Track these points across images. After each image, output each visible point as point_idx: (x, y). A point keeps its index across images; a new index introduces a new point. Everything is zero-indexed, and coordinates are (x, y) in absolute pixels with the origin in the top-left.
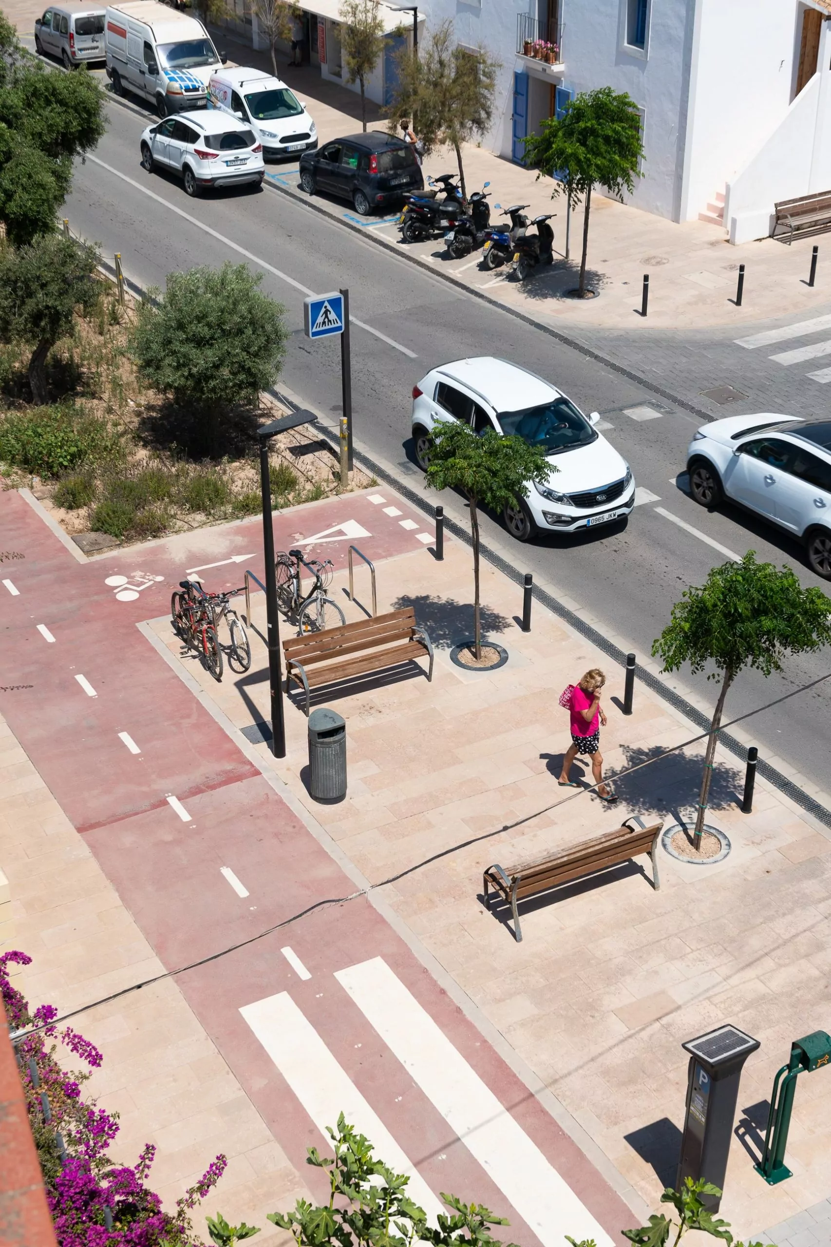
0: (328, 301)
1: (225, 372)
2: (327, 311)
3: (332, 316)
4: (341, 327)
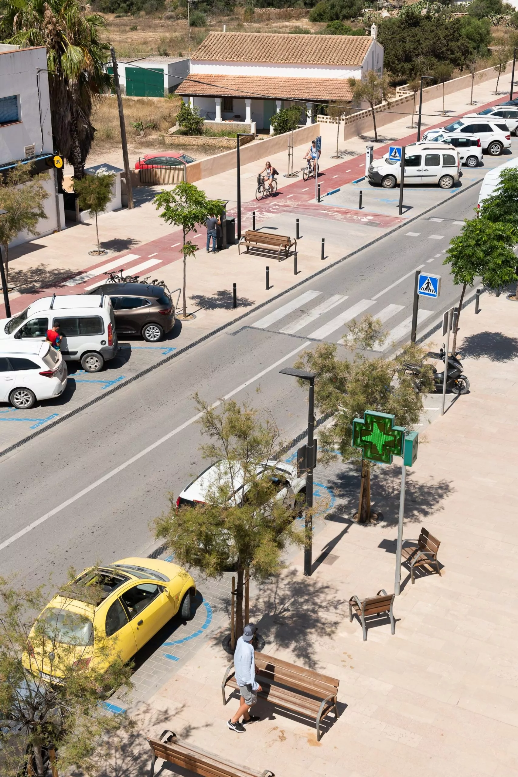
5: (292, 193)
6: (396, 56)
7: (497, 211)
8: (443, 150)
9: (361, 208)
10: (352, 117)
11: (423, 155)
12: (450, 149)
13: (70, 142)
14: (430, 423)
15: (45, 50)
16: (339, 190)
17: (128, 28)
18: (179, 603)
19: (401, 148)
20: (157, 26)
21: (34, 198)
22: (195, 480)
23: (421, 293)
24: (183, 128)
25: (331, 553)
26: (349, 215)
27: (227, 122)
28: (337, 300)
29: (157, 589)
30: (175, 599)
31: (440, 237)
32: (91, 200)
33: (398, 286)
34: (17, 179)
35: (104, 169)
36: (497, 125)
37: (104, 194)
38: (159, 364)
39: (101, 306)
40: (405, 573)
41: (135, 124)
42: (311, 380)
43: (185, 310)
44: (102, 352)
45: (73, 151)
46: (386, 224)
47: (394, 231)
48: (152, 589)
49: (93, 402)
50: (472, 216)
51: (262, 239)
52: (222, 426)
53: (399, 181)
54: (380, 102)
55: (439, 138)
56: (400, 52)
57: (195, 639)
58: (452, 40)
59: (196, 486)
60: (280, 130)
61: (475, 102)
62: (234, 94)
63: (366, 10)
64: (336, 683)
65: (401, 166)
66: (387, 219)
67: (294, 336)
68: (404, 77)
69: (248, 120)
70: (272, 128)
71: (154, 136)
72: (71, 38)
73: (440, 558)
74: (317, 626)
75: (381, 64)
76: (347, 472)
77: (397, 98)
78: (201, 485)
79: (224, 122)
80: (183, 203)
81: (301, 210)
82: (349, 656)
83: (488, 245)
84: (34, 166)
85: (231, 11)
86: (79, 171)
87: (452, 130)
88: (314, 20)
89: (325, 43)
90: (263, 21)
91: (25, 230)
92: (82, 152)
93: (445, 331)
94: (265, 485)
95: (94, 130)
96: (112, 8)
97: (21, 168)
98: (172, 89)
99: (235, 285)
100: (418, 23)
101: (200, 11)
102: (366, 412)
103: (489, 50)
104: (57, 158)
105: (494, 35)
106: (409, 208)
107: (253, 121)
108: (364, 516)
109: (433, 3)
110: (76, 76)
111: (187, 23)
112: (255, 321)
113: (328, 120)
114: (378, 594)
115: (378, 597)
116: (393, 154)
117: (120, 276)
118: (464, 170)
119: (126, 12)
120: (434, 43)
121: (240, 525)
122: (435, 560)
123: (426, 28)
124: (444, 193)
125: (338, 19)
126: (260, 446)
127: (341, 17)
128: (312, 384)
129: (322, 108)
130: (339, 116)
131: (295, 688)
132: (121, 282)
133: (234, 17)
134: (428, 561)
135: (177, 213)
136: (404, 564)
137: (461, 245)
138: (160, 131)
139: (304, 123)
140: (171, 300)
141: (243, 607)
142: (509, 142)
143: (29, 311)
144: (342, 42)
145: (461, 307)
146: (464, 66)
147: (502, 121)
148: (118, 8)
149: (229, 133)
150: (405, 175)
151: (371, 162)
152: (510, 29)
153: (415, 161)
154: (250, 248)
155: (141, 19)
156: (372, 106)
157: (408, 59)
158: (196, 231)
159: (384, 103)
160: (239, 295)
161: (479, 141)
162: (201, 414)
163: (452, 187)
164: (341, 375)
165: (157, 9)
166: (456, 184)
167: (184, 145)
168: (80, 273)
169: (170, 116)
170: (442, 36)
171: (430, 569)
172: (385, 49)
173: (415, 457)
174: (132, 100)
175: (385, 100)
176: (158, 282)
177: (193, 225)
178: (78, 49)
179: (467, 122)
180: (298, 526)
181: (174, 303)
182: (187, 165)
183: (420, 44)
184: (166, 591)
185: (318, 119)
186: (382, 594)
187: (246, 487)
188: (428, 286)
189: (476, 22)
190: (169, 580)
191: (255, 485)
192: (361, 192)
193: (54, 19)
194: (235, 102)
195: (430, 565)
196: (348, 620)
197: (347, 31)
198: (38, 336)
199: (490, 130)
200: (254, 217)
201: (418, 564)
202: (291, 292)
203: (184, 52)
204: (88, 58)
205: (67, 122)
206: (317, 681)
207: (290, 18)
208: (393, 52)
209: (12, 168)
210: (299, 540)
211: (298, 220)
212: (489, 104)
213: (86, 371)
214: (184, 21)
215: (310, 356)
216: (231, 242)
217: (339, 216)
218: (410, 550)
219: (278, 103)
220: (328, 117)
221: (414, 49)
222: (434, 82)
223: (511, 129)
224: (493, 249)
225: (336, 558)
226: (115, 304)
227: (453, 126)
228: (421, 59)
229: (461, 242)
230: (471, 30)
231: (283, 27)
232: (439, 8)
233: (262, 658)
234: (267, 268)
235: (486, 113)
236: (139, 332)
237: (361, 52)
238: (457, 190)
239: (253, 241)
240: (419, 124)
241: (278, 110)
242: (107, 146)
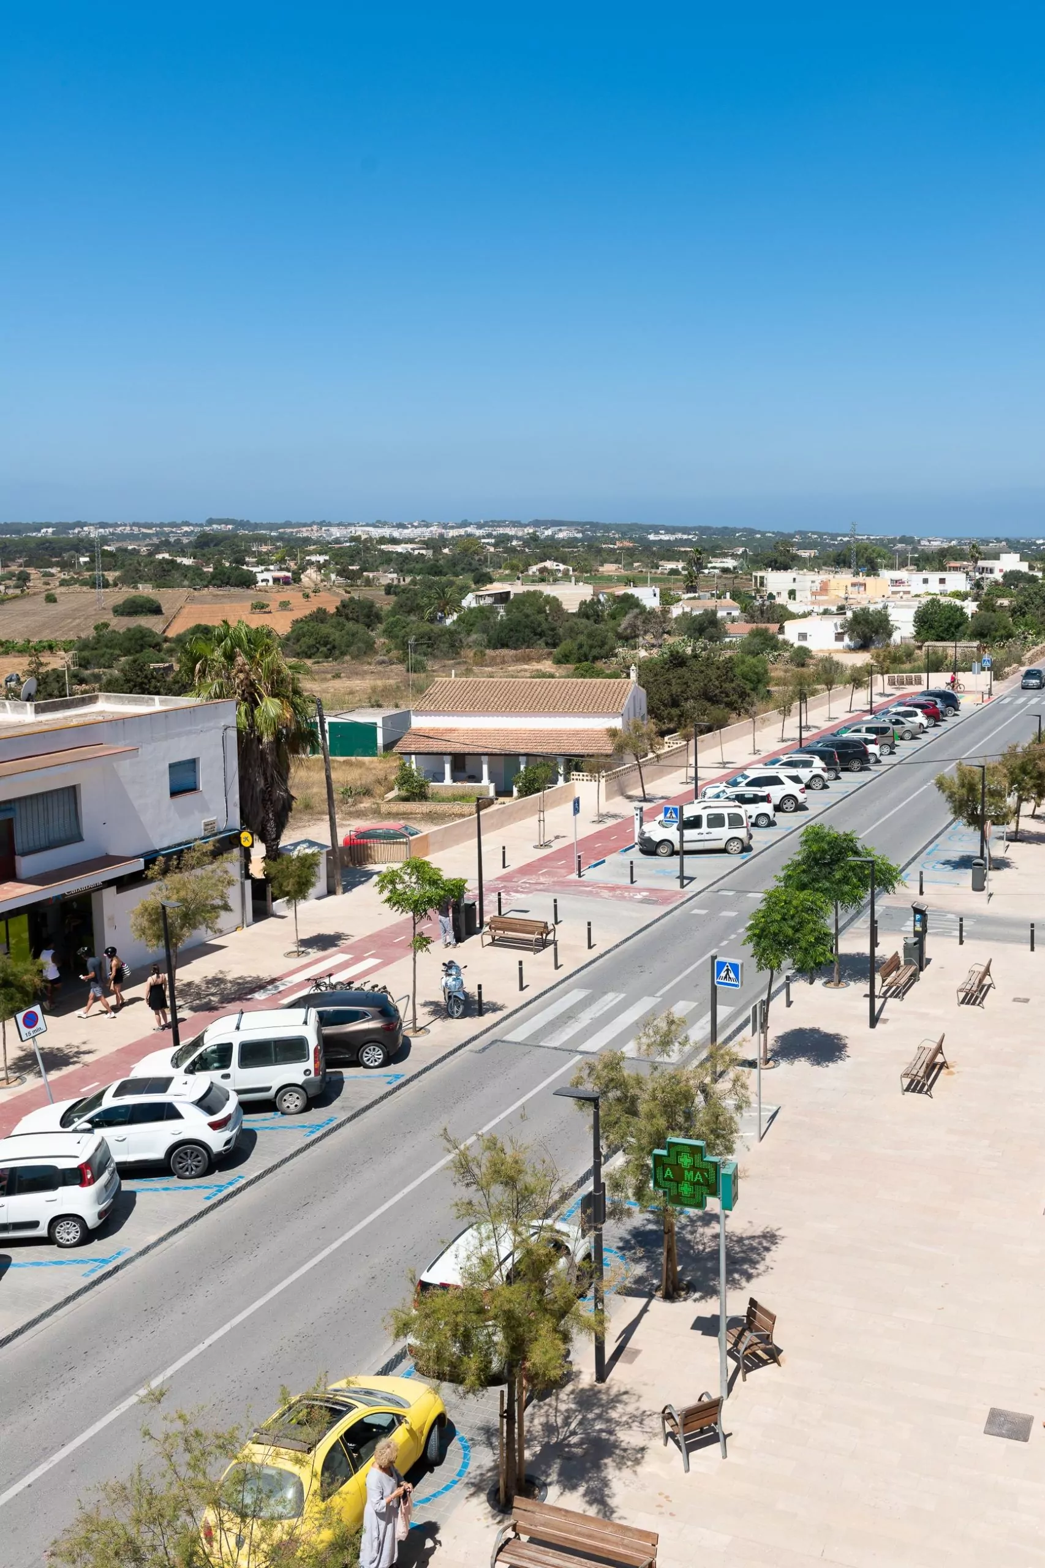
5: (545, 868)
6: (661, 700)
7: (805, 878)
8: (727, 809)
9: (632, 882)
10: (614, 773)
11: (704, 814)
12: (735, 806)
13: (262, 814)
14: (749, 1150)
15: (234, 703)
16: (604, 862)
17: (329, 676)
18: (423, 1439)
19: (678, 807)
20: (366, 673)
21: (216, 885)
22: (447, 1248)
23: (719, 983)
24: (404, 793)
25: (628, 1346)
26: (618, 892)
27: (459, 784)
28: (610, 999)
29: (393, 1420)
30: (418, 1434)
31: (733, 914)
32: (290, 885)
33: (686, 977)
34: (194, 862)
35: (305, 846)
36: (788, 777)
37: (306, 877)
38: (382, 1098)
39: (305, 1023)
40: (732, 1364)
41: (342, 790)
42: (594, 1101)
43: (415, 1023)
44: (305, 1086)
45: (266, 825)
46: (665, 901)
47: (676, 908)
48: (384, 1421)
49: (292, 1156)
50: (771, 884)
51: (511, 926)
52: (482, 1171)
53: (677, 847)
54: (646, 755)
55: (721, 794)
56: (666, 696)
57: (448, 1494)
58: (724, 681)
59: (448, 1258)
60: (526, 792)
61: (758, 751)
62: (467, 750)
63: (620, 650)
64: (653, 1538)
65: (678, 829)
66: (666, 894)
67: (560, 1049)
68: (672, 726)
69: (485, 781)
70: (515, 790)
71: (366, 804)
72: (267, 688)
73: (777, 1340)
74: (614, 1453)
75: (644, 710)
76: (644, 1225)
77: (666, 749)
78: (456, 1256)
79: (455, 784)
80: (413, 885)
81: (557, 888)
82: (667, 1497)
83: (797, 920)
84: (217, 845)
85: (458, 653)
86: (272, 851)
87: (735, 784)
88: (558, 662)
89: (577, 689)
90: (497, 664)
91: (203, 927)
92: (276, 826)
93: (754, 1031)
94: (542, 1251)
95: (293, 798)
96: (309, 653)
97: (200, 848)
98: (388, 747)
99: (480, 987)
100: (685, 662)
101: (420, 654)
102: (668, 1140)
103: (768, 691)
104: (245, 835)
105: (772, 674)
106: (692, 879)
107: (492, 782)
108: (671, 1289)
109: (698, 640)
110: (272, 734)
111: (401, 668)
112: (507, 1033)
113: (585, 778)
114: (700, 1400)
115: (701, 1403)
116: (668, 815)
117: (328, 983)
118: (754, 831)
119: (327, 657)
120: (705, 685)
121: (509, 1311)
122: (771, 1343)
123: (694, 668)
124: (735, 860)
125: (587, 660)
126: (534, 1196)
127: (591, 658)
128: (597, 1106)
129: (577, 764)
130: (599, 773)
131: (597, 1554)
132: (329, 990)
133: (461, 660)
134: (762, 1345)
135: (405, 897)
136: (730, 1353)
137: (763, 920)
138: (374, 797)
139: (555, 782)
140: (396, 1010)
141: (516, 1436)
142: (804, 795)
143: (206, 1035)
144: (597, 686)
145: (770, 998)
146: (742, 710)
147: (793, 772)
148: (316, 652)
149: (462, 798)
150: (685, 839)
151: (641, 825)
152: (789, 666)
153: (695, 823)
154: (496, 938)
155: (345, 665)
156: (637, 760)
157: (675, 703)
158: (430, 919)
159: (651, 755)
160: (485, 999)
161: (768, 795)
162: (450, 1157)
163: (741, 852)
164: (632, 1092)
165: (365, 653)
166: (746, 849)
167: (405, 814)
168: (273, 981)
169: (386, 779)
170: (713, 677)
171: (765, 1357)
172: (648, 693)
173: (735, 1197)
174: (337, 761)
175: (653, 752)
176: (379, 987)
177: (425, 910)
178: (276, 701)
179: (753, 774)
180: (585, 1308)
181: (401, 1014)
182: (411, 838)
183: (688, 687)
184: (406, 1422)
185: (572, 777)
186: (705, 1399)
187: (516, 1255)
188: (728, 974)
189: (750, 660)
190: (410, 1406)
191: (529, 1252)
192: (632, 863)
193: (247, 667)
194: (469, 760)
195: (765, 1351)
196: (660, 1441)
197: (599, 674)
198: (217, 1068)
199: (781, 783)
200: (500, 900)
201: (749, 1351)
202: (552, 992)
203: (401, 702)
204: (288, 712)
205: (258, 789)
206: (627, 1540)
207: (529, 660)
208: (657, 697)
209: (189, 848)
210: (589, 1327)
211: (555, 901)
212: (775, 753)
213: (283, 1114)
214: (399, 666)
215: (592, 1068)
216: (471, 931)
217: (606, 893)
218: (735, 1332)
219: (522, 759)
220: (585, 774)
221: (682, 692)
222: (709, 729)
223: (805, 781)
224: (801, 923)
225: (637, 1353)
226: (324, 1020)
227: (736, 780)
228: (690, 704)
229: (763, 917)
230: (746, 669)
231: (521, 671)
232: (705, 645)
233: (546, 1512)
234: (521, 963)
235: (773, 763)
236: (355, 1057)
237: (620, 697)
238: (748, 855)
239: (499, 929)
240: (696, 778)
241: (522, 767)
242: (306, 818)
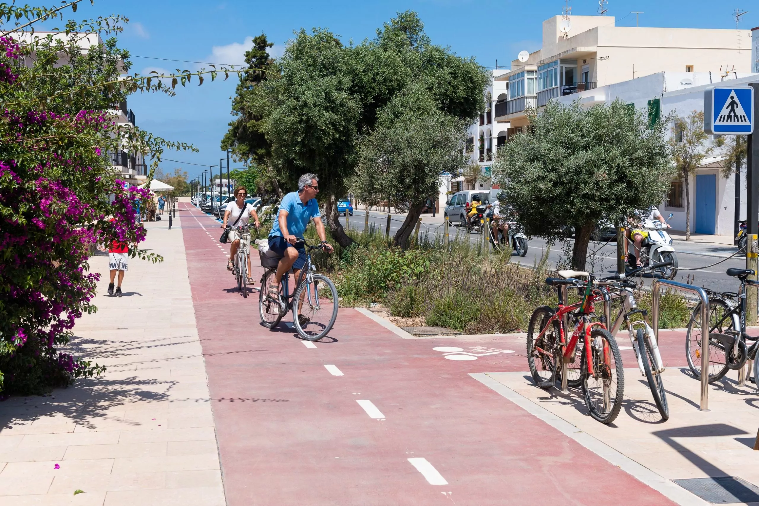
0: (735, 90)
1: (601, 174)
2: (733, 103)
3: (740, 111)
4: (750, 126)
